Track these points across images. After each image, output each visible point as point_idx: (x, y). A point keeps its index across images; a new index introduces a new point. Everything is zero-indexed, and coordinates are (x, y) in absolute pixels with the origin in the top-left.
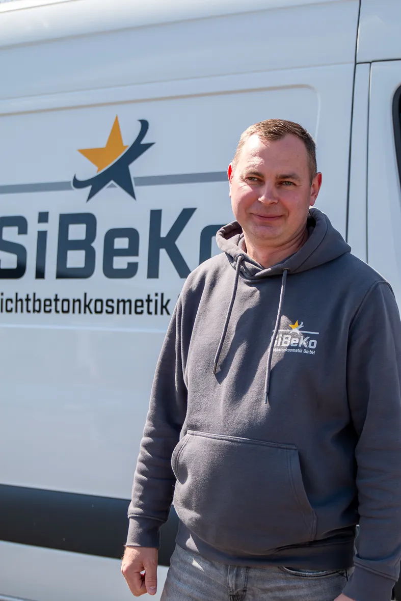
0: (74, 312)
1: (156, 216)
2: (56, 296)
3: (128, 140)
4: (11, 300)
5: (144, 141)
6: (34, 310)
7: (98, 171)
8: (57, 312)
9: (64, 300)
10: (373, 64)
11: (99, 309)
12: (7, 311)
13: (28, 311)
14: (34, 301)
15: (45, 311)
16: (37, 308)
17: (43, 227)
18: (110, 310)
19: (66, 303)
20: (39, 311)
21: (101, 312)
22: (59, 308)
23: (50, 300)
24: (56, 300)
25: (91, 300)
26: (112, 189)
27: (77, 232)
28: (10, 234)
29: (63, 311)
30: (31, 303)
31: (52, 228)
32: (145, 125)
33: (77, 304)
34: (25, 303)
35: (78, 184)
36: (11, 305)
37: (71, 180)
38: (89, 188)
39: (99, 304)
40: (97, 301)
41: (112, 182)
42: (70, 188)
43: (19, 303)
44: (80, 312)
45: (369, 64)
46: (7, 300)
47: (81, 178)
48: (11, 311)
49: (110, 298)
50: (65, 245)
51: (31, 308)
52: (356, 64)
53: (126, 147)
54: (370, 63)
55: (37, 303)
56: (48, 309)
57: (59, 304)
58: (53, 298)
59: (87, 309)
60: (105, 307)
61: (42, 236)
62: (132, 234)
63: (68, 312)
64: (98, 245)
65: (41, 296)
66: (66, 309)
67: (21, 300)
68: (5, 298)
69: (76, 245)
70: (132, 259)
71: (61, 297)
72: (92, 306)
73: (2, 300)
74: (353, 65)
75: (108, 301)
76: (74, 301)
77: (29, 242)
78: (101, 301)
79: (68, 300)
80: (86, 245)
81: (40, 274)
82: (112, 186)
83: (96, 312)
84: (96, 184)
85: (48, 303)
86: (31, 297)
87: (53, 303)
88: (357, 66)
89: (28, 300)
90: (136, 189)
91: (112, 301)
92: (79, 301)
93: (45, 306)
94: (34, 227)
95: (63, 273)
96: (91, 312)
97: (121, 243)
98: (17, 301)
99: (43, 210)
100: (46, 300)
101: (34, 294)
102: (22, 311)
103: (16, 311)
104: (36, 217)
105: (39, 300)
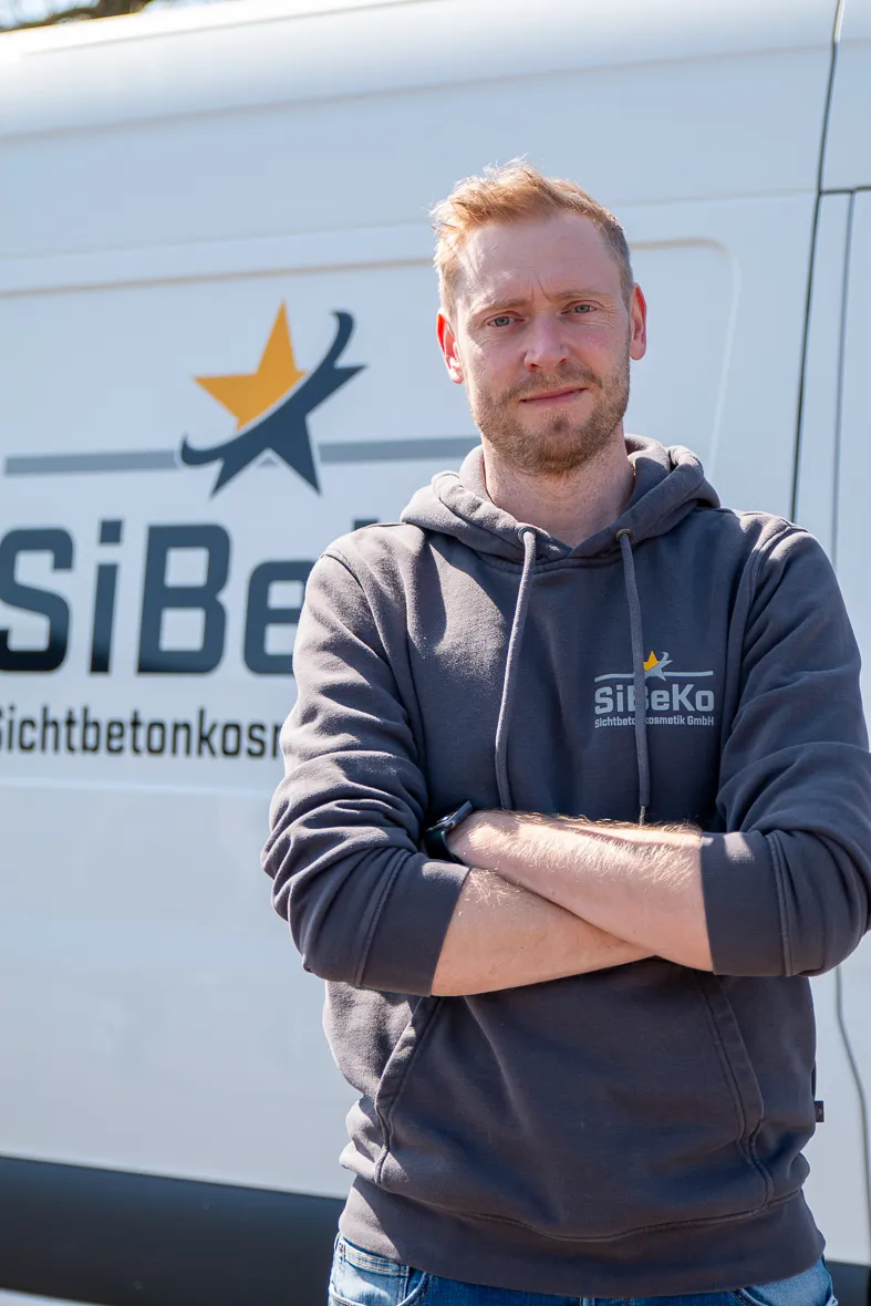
0: (174, 752)
2: (136, 714)
3: (308, 359)
4: (32, 723)
5: (344, 361)
6: (85, 747)
7: (239, 427)
8: (136, 750)
9: (152, 725)
10: (857, 194)
11: (231, 746)
12: (23, 747)
13: (71, 748)
14: (86, 725)
15: (110, 750)
16: (91, 741)
17: (109, 554)
18: (256, 748)
19: (156, 732)
20: (95, 749)
21: (236, 753)
22: (142, 743)
23: (121, 725)
24: (136, 724)
25: (214, 726)
26: (269, 470)
27: (187, 567)
28: (35, 569)
29: (150, 750)
30: (77, 731)
31: (130, 558)
32: (345, 324)
33: (182, 734)
34: (63, 730)
35: (192, 457)
36: (31, 735)
37: (176, 446)
38: (215, 468)
39: (232, 734)
40: (227, 727)
41: (269, 454)
42: (173, 466)
43: (51, 731)
44: (188, 751)
45: (847, 196)
46: (24, 722)
47: (200, 443)
48: (31, 747)
49: (258, 720)
50: (158, 597)
51: (77, 741)
52: (820, 193)
53: (303, 373)
55: (91, 732)
56: (115, 744)
57: (142, 733)
58: (127, 719)
59: (205, 745)
60: (245, 743)
61: (107, 577)
63: (160, 751)
64: (234, 598)
65: (101, 714)
66: (156, 744)
67: (55, 724)
68: (18, 717)
69: (184, 598)
71: (145, 718)
72: (216, 739)
73: (11, 723)
74: (814, 195)
75: (252, 727)
76: (176, 727)
77: (78, 589)
78: (237, 727)
79: (162, 725)
80: (205, 598)
81: (100, 663)
82: (268, 463)
83: (225, 752)
84: (234, 457)
85: (116, 730)
86: (78, 716)
87: (128, 731)
88: (823, 198)
89: (70, 722)
90: (324, 471)
91: (263, 728)
92: (187, 726)
93: (110, 736)
94: (89, 553)
95: (153, 662)
96: (213, 753)
97: (286, 594)
98: (45, 724)
99: (111, 514)
100: (111, 724)
101: (86, 711)
102: (56, 747)
103: (44, 747)
104: (94, 532)
105: (96, 724)
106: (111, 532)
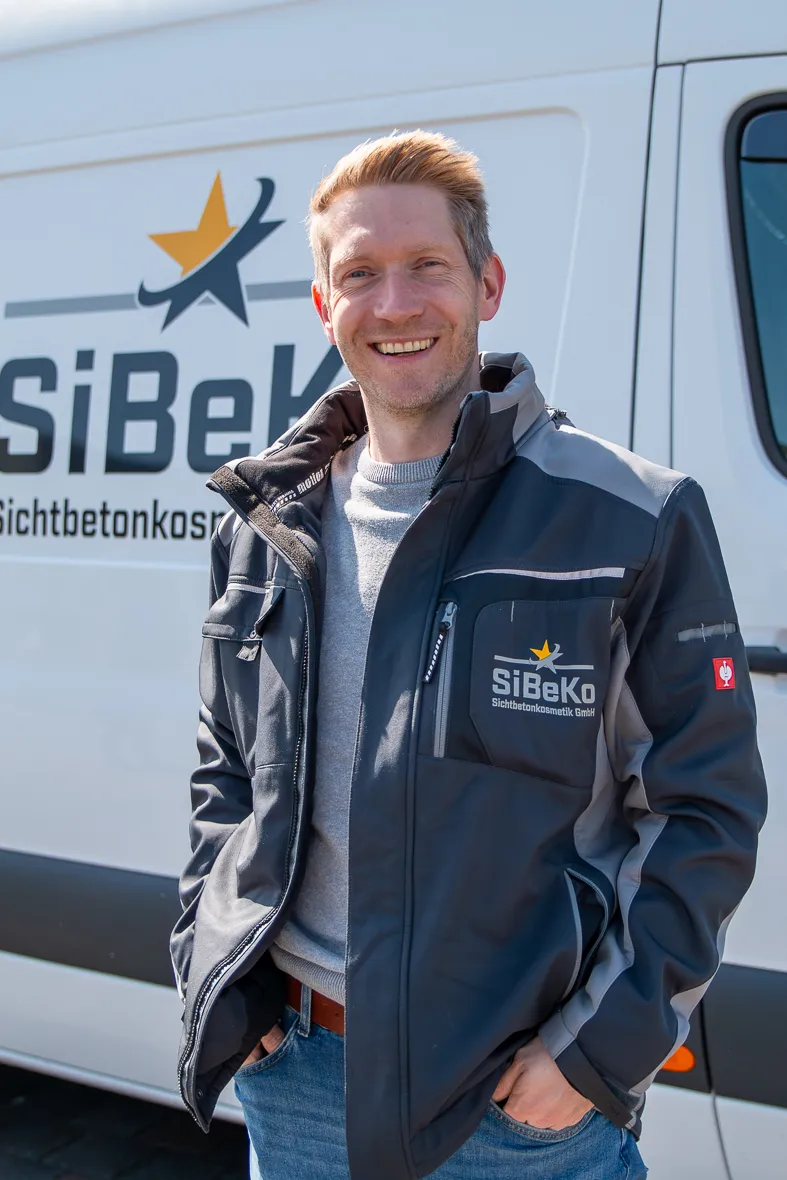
0: (134, 535)
1: (284, 357)
2: (105, 504)
3: (238, 216)
4: (26, 513)
5: (266, 218)
6: (66, 532)
7: (183, 273)
8: (105, 534)
9: (117, 513)
10: (689, 67)
11: (179, 530)
12: (19, 532)
13: (56, 533)
14: (66, 514)
15: (85, 534)
16: (71, 527)
17: (83, 378)
18: (198, 531)
19: (121, 519)
20: (74, 533)
21: (182, 536)
22: (109, 528)
23: (93, 513)
24: (104, 512)
25: (165, 514)
26: (207, 308)
27: (143, 387)
28: (26, 391)
29: (116, 534)
30: (60, 519)
31: (100, 379)
32: (268, 187)
33: (140, 520)
34: (49, 518)
35: (147, 298)
36: (25, 522)
37: (135, 290)
38: (165, 307)
39: (179, 520)
40: (175, 515)
41: (207, 294)
42: (132, 306)
43: (40, 518)
44: (145, 535)
45: (680, 68)
46: (20, 512)
47: (153, 287)
48: (25, 532)
49: (199, 509)
50: (123, 410)
51: (60, 527)
52: (657, 66)
53: (233, 228)
54: (683, 64)
55: (71, 519)
56: (89, 528)
57: (110, 519)
58: (98, 508)
59: (158, 531)
60: (190, 527)
61: (82, 394)
62: (239, 390)
63: (124, 535)
64: (180, 411)
65: (78, 505)
66: (120, 529)
67: (43, 512)
68: (15, 508)
69: (142, 411)
70: (240, 438)
71: (112, 508)
72: (167, 525)
73: (10, 512)
74: (652, 68)
75: (195, 515)
76: (136, 515)
77: (59, 406)
78: (183, 514)
79: (124, 514)
80: (157, 411)
81: (77, 464)
82: (208, 301)
83: (174, 535)
84: (179, 298)
85: (89, 518)
86: (61, 506)
87: (99, 519)
88: (660, 70)
89: (55, 512)
90: (251, 307)
91: (203, 515)
92: (144, 514)
93: (85, 523)
94: (69, 377)
95: (118, 463)
96: (165, 536)
97: (221, 407)
98: (36, 513)
99: (86, 346)
100: (86, 513)
101: (66, 502)
102: (44, 533)
103: (35, 532)
104: (72, 360)
105: (74, 513)
106: (85, 360)
